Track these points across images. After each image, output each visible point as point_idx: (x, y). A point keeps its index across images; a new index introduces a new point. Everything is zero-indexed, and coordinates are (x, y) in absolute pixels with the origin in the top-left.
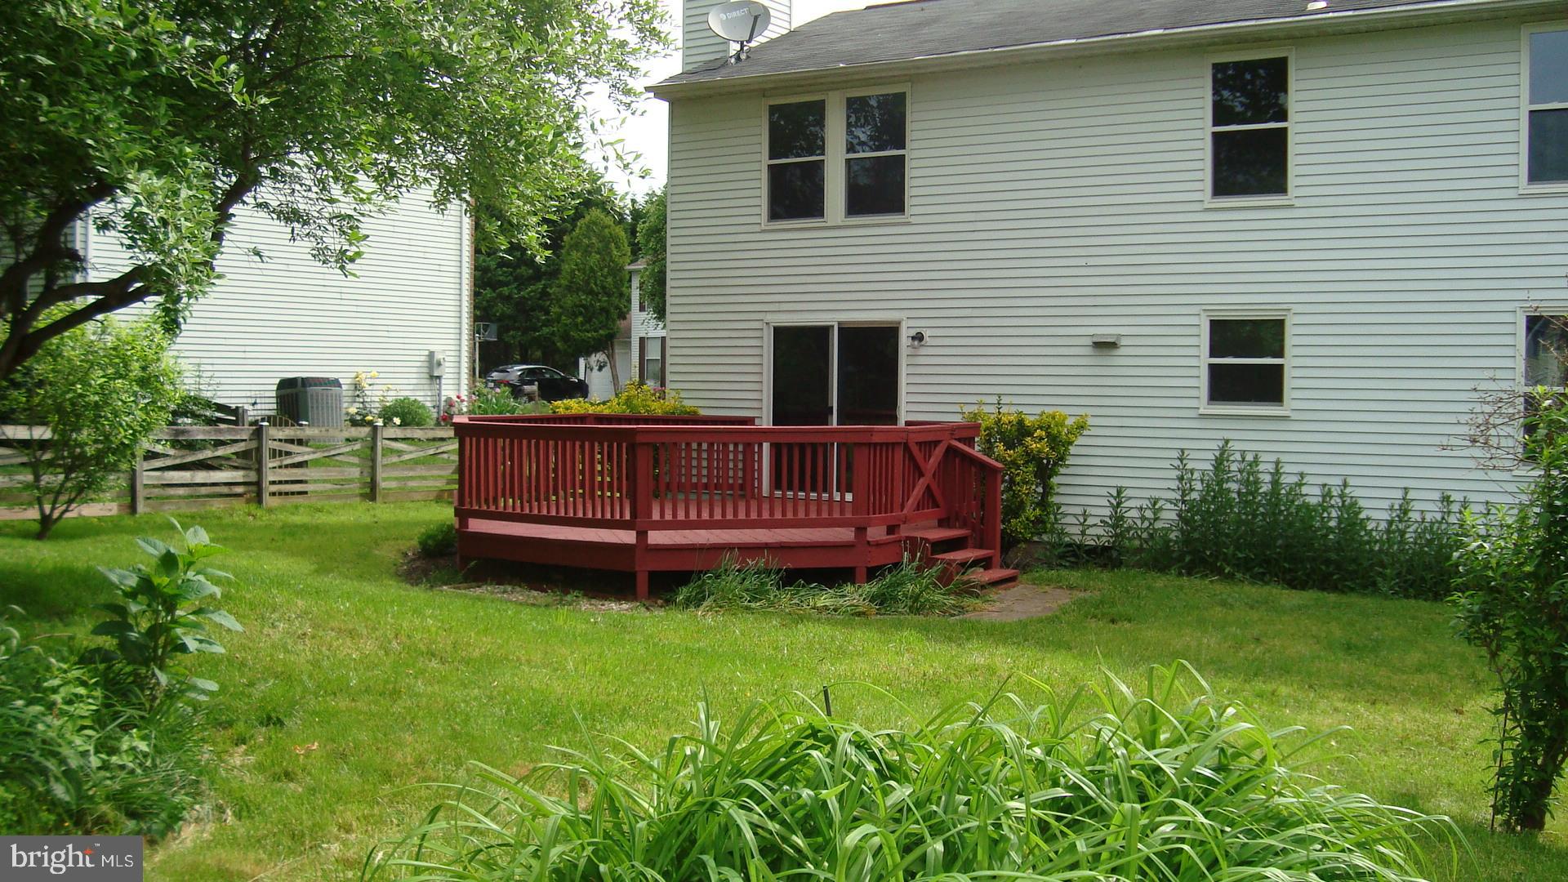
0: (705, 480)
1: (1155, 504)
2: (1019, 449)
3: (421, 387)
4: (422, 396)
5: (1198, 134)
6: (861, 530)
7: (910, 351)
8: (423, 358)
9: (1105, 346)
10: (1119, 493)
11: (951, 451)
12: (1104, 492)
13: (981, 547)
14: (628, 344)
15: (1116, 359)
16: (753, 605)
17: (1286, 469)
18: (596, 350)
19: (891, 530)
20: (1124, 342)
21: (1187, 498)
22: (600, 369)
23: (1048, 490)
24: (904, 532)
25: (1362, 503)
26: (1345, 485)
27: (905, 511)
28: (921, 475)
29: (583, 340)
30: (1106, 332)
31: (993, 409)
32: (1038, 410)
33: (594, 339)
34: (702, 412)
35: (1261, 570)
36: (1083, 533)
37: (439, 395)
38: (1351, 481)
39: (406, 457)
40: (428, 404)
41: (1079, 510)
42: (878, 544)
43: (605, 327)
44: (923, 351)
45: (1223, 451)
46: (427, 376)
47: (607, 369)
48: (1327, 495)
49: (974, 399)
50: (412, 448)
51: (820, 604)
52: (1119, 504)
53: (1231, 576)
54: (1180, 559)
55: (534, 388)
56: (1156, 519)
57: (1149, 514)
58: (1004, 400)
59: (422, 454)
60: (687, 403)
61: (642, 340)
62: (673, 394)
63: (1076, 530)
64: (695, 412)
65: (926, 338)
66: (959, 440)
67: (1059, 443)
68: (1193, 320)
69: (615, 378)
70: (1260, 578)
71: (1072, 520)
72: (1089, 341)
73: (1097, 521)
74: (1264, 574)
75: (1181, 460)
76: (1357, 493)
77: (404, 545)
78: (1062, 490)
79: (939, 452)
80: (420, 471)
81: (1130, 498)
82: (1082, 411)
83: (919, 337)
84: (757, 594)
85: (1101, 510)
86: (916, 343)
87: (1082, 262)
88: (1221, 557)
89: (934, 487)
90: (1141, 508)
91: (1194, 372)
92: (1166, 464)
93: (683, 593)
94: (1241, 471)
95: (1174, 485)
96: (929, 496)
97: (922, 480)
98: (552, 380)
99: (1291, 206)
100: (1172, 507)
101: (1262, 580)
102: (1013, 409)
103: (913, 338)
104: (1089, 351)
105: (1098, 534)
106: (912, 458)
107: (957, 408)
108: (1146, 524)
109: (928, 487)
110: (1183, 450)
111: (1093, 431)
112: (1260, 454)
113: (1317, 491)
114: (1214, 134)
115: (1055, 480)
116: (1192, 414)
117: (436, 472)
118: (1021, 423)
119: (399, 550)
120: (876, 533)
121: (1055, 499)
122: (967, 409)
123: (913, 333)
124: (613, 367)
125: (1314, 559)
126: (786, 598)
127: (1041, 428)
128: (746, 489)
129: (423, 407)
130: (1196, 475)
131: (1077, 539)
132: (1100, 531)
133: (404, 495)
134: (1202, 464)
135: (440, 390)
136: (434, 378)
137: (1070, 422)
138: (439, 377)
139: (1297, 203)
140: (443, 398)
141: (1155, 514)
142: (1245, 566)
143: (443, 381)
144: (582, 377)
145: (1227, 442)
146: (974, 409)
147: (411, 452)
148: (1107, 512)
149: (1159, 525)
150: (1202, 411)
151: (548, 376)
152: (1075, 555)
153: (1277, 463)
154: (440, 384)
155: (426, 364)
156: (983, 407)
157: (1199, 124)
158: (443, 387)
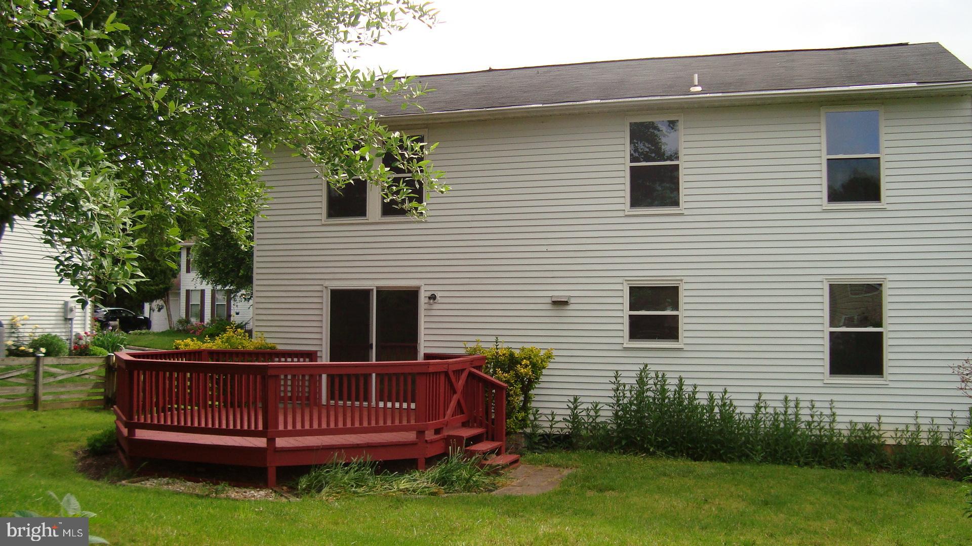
0: (289, 394)
1: (596, 406)
2: (512, 372)
3: (58, 326)
4: (59, 332)
5: (622, 167)
6: (421, 433)
7: (427, 306)
8: (60, 306)
9: (560, 304)
10: (576, 400)
11: (471, 375)
12: (566, 399)
13: (493, 440)
14: (179, 294)
15: (569, 312)
16: (358, 490)
17: (686, 382)
18: (156, 297)
19: (437, 431)
20: (572, 301)
21: (621, 402)
22: (159, 310)
23: (527, 399)
24: (446, 433)
25: (735, 403)
26: (725, 392)
27: (446, 418)
28: (455, 392)
29: (149, 292)
30: (561, 295)
31: (492, 345)
32: (520, 346)
33: (156, 290)
34: (279, 347)
35: (672, 449)
36: (551, 427)
37: (71, 332)
38: (729, 389)
39: (60, 378)
40: (64, 338)
41: (549, 412)
42: (432, 442)
43: (163, 283)
44: (436, 306)
45: (644, 370)
46: (62, 318)
47: (164, 311)
48: (711, 399)
49: (474, 339)
50: (64, 372)
51: (402, 487)
52: (576, 408)
53: (654, 453)
54: (619, 442)
55: (117, 323)
56: (597, 417)
57: (592, 413)
58: (500, 339)
59: (70, 375)
60: (268, 341)
61: (188, 292)
62: (259, 335)
63: (548, 424)
64: (274, 348)
65: (438, 299)
66: (474, 367)
67: (537, 368)
68: (619, 287)
69: (169, 315)
70: (672, 454)
71: (544, 418)
72: (549, 300)
73: (560, 418)
74: (674, 451)
75: (616, 378)
76: (733, 396)
77: (74, 446)
78: (537, 398)
79: (464, 375)
80: (70, 387)
81: (583, 403)
82: (549, 346)
83: (433, 297)
84: (359, 482)
85: (563, 411)
86: (432, 301)
87: (544, 248)
88: (646, 441)
89: (462, 401)
90: (588, 409)
91: (620, 320)
92: (607, 380)
93: (303, 482)
94: (655, 384)
95: (612, 394)
96: (459, 408)
97: (455, 396)
98: (126, 317)
99: (682, 214)
100: (611, 408)
101: (673, 455)
102: (505, 345)
103: (430, 298)
104: (549, 307)
105: (562, 427)
106: (450, 381)
107: (462, 345)
108: (591, 420)
109: (459, 402)
110: (617, 371)
111: (557, 359)
112: (666, 373)
113: (706, 396)
114: (631, 167)
115: (532, 392)
116: (619, 347)
117: (80, 388)
118: (512, 355)
119: (71, 450)
120: (430, 435)
121: (533, 405)
122: (469, 345)
123: (429, 294)
124: (168, 310)
125: (707, 440)
126: (378, 484)
127: (525, 358)
128: (312, 400)
129: (61, 340)
130: (627, 387)
131: (548, 431)
132: (562, 425)
133: (57, 406)
134: (629, 380)
135: (71, 328)
136: (68, 320)
137: (542, 353)
138: (71, 319)
139: (686, 212)
140: (74, 334)
141: (596, 413)
142: (661, 446)
143: (74, 322)
144: (147, 314)
145: (646, 365)
146: (473, 345)
147: (63, 374)
148: (569, 412)
149: (598, 420)
150: (625, 345)
151: (124, 315)
152: (546, 442)
153: (681, 379)
154: (71, 324)
155: (62, 310)
156: (480, 344)
157: (621, 161)
158: (74, 326)
